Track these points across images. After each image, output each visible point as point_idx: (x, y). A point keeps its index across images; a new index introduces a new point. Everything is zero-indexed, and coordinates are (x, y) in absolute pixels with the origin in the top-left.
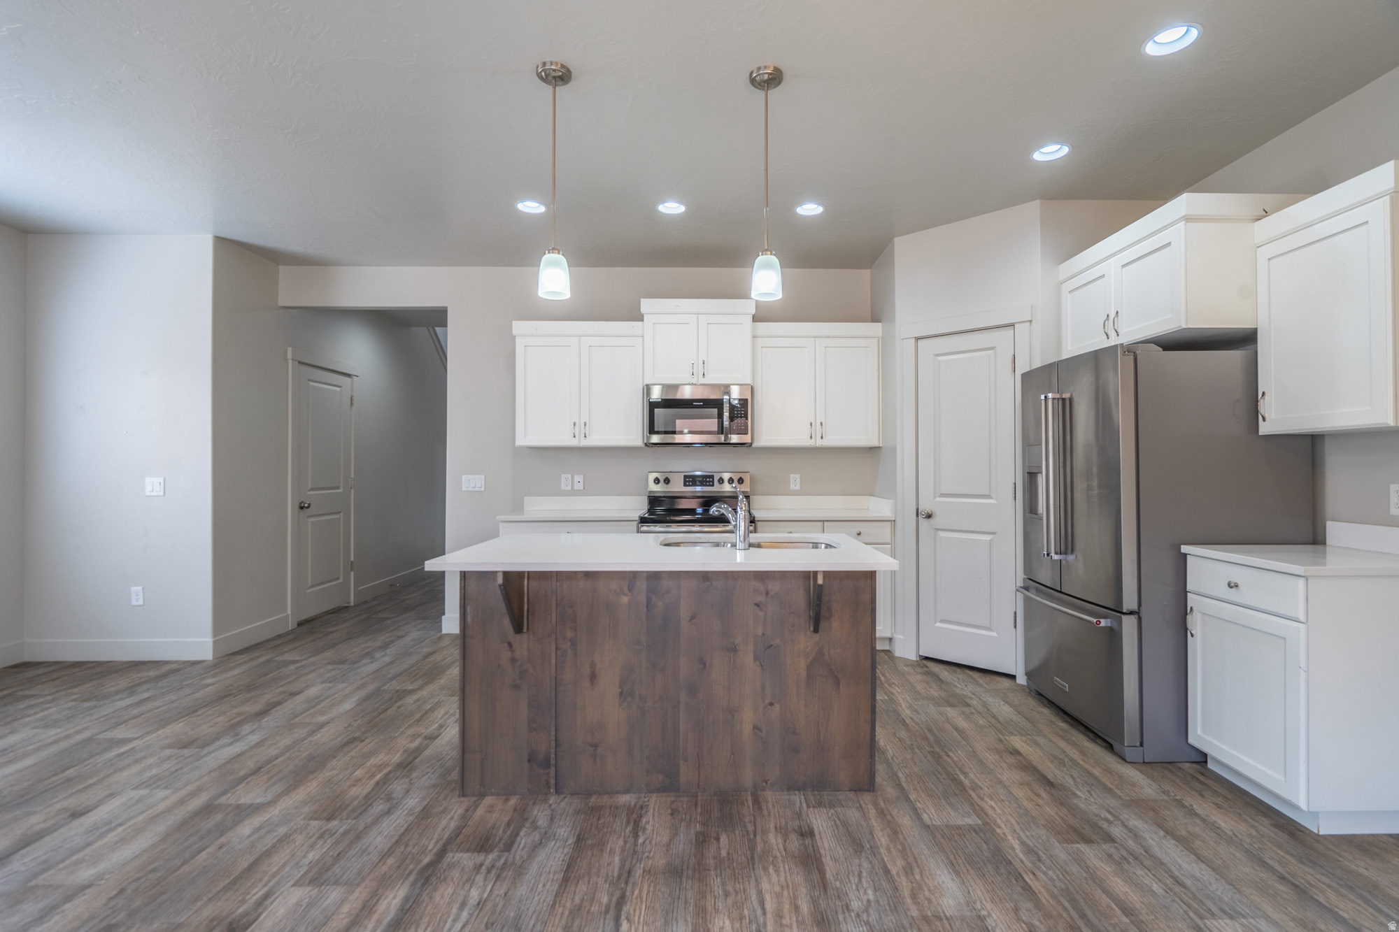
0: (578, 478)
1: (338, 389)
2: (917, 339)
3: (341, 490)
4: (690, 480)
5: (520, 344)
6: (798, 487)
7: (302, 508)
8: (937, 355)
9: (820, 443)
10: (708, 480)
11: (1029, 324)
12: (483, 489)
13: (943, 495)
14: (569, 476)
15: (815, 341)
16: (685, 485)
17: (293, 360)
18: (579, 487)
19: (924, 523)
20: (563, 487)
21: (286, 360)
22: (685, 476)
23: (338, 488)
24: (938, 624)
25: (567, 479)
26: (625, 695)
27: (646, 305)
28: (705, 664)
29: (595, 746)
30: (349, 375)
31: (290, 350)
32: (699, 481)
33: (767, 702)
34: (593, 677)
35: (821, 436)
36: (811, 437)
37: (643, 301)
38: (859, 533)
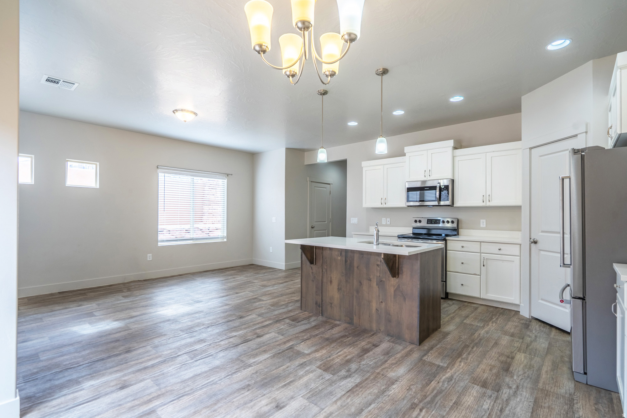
0: (389, 219)
1: (325, 189)
2: (531, 149)
3: (326, 223)
4: (430, 221)
5: (364, 169)
6: (485, 226)
7: (312, 228)
8: (541, 156)
9: (488, 204)
10: (438, 221)
11: (585, 134)
12: (357, 223)
13: (542, 232)
14: (385, 219)
15: (486, 155)
16: (427, 223)
17: (309, 181)
18: (388, 223)
19: (533, 245)
20: (383, 223)
21: (307, 181)
22: (427, 219)
23: (325, 222)
24: (540, 301)
25: (384, 220)
26: (339, 289)
27: (407, 149)
28: (361, 283)
29: (331, 304)
30: (329, 184)
31: (308, 178)
32: (434, 222)
33: (380, 301)
34: (331, 282)
35: (489, 201)
36: (483, 202)
37: (405, 148)
38: (500, 249)
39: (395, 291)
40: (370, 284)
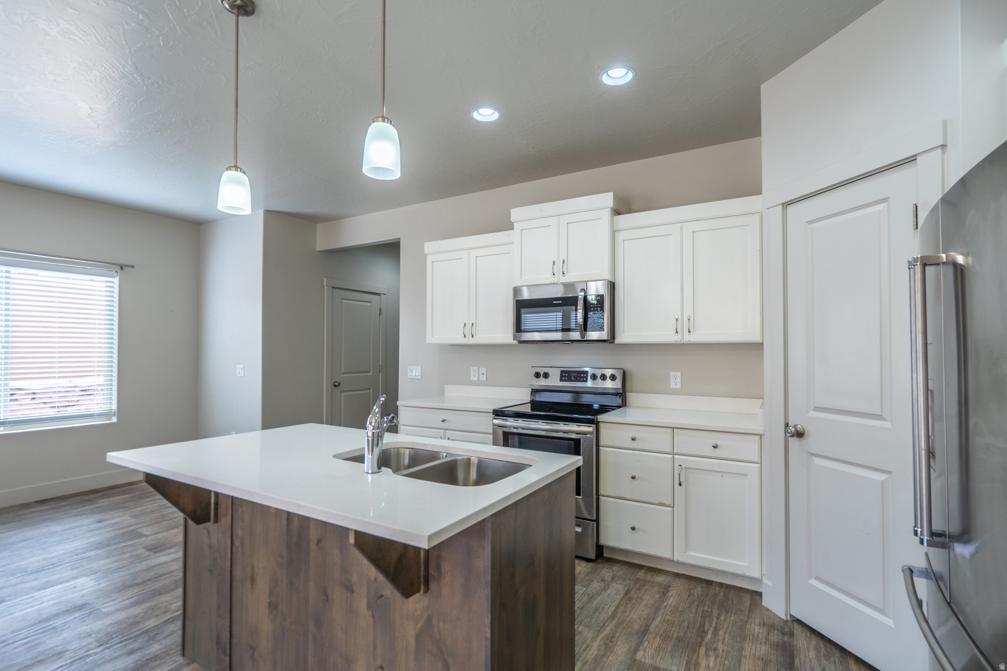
0: (483, 370)
1: (369, 304)
2: (786, 205)
3: (371, 374)
4: (567, 375)
5: (429, 259)
6: (679, 386)
7: (335, 386)
8: (810, 222)
9: (688, 338)
10: (582, 375)
11: (939, 151)
12: (420, 377)
13: (817, 409)
14: (476, 368)
15: (682, 227)
16: (561, 380)
17: (327, 286)
18: (483, 378)
19: (793, 442)
20: (472, 378)
21: (323, 287)
22: (561, 371)
23: (369, 372)
24: (813, 582)
25: (474, 371)
26: (273, 607)
27: (516, 214)
28: (327, 597)
29: (253, 649)
30: (378, 294)
31: (325, 279)
32: (574, 377)
33: (379, 663)
34: (253, 580)
35: (689, 332)
36: (677, 332)
37: (512, 210)
38: (715, 445)
39: (418, 637)
40: (351, 602)
